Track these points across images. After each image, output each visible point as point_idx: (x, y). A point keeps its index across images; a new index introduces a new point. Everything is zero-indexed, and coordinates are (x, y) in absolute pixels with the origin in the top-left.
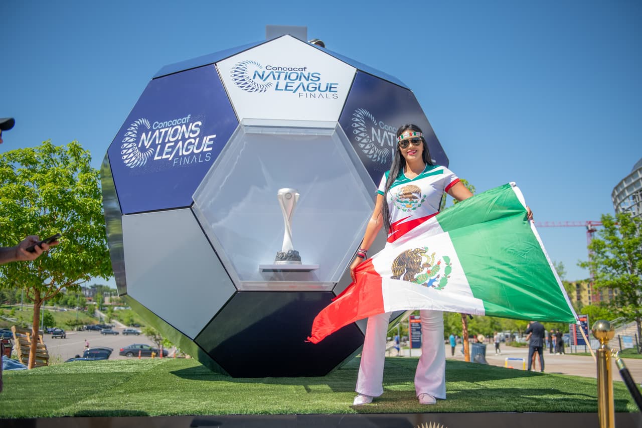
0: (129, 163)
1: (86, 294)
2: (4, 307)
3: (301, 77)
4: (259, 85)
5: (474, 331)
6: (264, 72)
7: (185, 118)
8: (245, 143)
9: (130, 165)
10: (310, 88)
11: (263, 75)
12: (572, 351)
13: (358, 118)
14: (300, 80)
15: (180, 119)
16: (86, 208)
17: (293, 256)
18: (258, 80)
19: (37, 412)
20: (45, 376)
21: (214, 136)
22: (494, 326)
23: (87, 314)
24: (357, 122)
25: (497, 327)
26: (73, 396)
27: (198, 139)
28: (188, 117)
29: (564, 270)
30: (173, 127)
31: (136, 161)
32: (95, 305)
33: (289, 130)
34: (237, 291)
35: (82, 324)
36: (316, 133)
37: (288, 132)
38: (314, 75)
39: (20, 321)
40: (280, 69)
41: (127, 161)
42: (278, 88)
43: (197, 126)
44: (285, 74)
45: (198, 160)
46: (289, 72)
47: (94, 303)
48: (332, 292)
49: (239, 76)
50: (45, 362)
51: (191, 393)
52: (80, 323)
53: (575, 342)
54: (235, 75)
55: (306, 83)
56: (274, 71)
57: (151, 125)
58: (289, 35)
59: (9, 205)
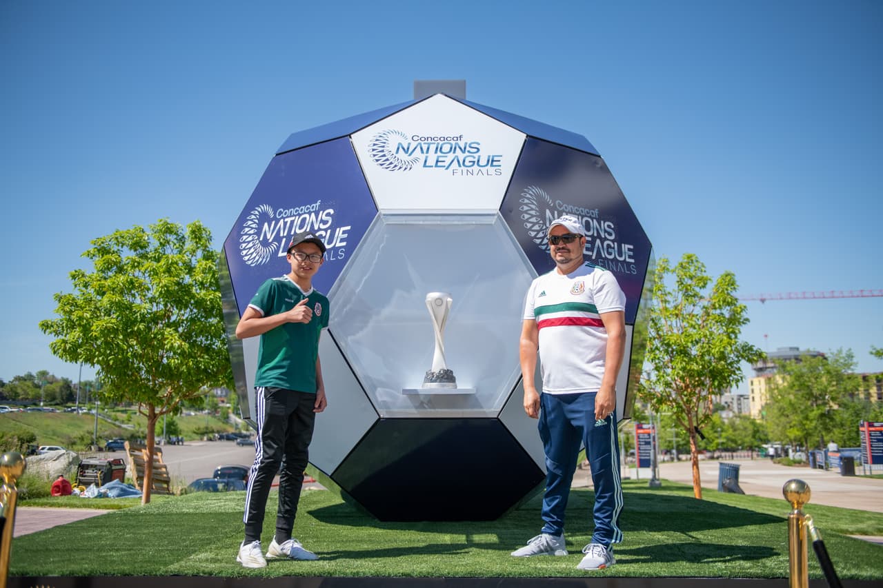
0: (248, 260)
1: (217, 393)
2: (118, 411)
3: (455, 148)
4: (403, 162)
5: (730, 443)
6: (409, 144)
7: (315, 205)
8: (386, 236)
9: (250, 262)
10: (467, 163)
11: (408, 148)
12: (865, 472)
13: (528, 199)
14: (454, 152)
15: (309, 206)
16: (206, 304)
17: (446, 377)
18: (401, 154)
19: (143, 569)
20: (158, 516)
21: (348, 228)
22: (758, 435)
23: (219, 419)
24: (526, 204)
25: (762, 437)
26: (187, 546)
27: (329, 231)
28: (318, 204)
29: (855, 360)
30: (300, 215)
31: (257, 258)
32: (229, 408)
33: (440, 218)
34: (380, 419)
35: (213, 432)
36: (474, 221)
37: (438, 221)
38: (473, 145)
39: (137, 428)
40: (429, 139)
41: (246, 258)
42: (427, 165)
43: (328, 215)
44: (435, 146)
45: (329, 258)
46: (441, 143)
47: (228, 405)
48: (497, 418)
49: (379, 150)
50: (165, 486)
51: (325, 544)
52: (210, 430)
53: (869, 460)
54: (373, 150)
55: (461, 156)
56: (422, 143)
57: (275, 214)
58: (442, 93)
59: (116, 303)
